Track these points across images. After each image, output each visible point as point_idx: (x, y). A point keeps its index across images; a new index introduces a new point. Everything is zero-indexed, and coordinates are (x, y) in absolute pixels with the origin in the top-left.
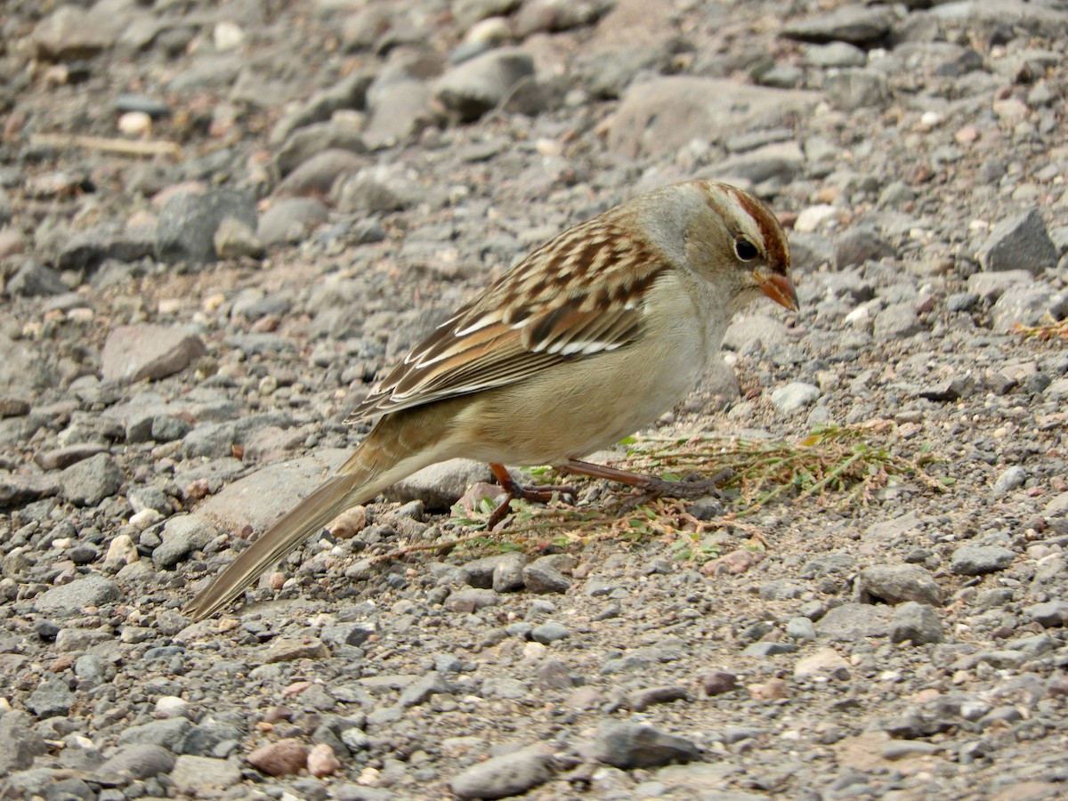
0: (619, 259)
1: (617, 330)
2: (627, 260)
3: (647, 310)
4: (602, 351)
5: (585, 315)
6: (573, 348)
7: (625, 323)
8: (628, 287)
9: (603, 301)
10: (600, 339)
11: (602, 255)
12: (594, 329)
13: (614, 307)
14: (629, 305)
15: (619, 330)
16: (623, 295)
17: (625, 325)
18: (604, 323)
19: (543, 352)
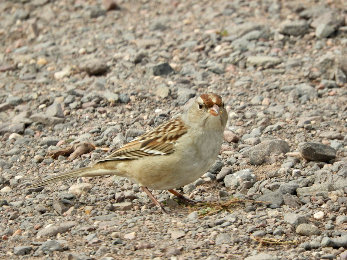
0: (175, 128)
1: (165, 149)
2: (177, 128)
3: (176, 145)
4: (160, 155)
5: (158, 143)
6: (152, 151)
7: (169, 147)
8: (173, 137)
9: (165, 140)
10: (160, 150)
11: (171, 126)
12: (159, 147)
13: (167, 142)
14: (171, 142)
15: (166, 149)
16: (171, 139)
17: (168, 148)
18: (162, 146)
19: (143, 151)
